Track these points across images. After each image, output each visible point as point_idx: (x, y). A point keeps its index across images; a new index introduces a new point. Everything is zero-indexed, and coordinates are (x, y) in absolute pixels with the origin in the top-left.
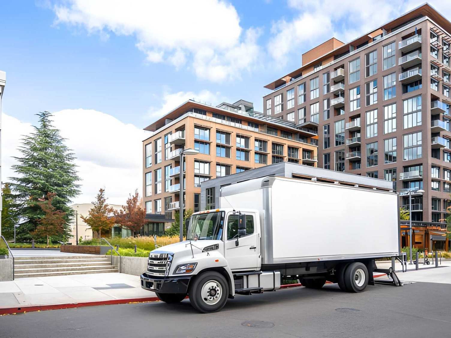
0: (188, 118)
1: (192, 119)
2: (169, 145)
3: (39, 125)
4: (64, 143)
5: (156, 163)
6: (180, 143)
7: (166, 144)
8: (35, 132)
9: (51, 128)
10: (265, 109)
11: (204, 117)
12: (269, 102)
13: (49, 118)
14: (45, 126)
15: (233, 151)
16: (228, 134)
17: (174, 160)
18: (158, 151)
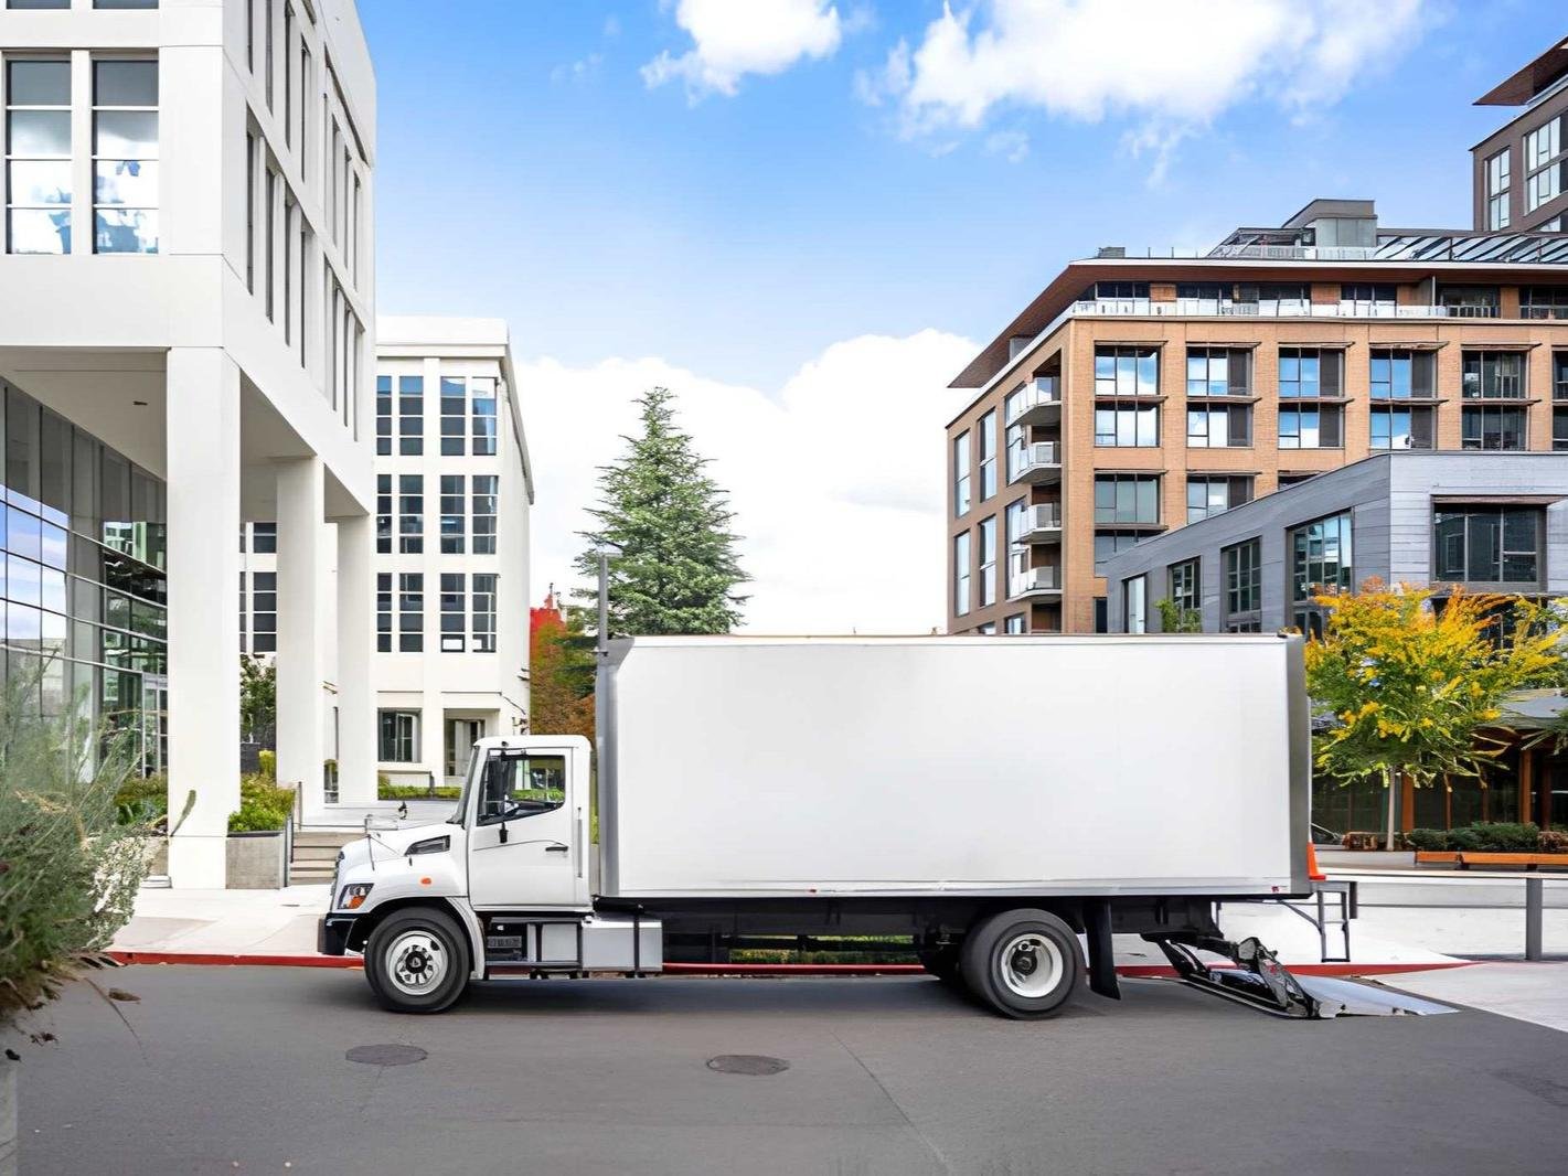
0: (1072, 323)
1: (1087, 326)
2: (1016, 432)
3: (640, 432)
4: (703, 473)
5: (982, 499)
6: (1047, 421)
7: (1010, 428)
8: (632, 454)
9: (671, 434)
10: (1482, 200)
11: (1140, 307)
12: (1501, 166)
13: (667, 405)
14: (654, 433)
15: (1264, 417)
16: (1239, 355)
17: (1028, 482)
18: (987, 456)
